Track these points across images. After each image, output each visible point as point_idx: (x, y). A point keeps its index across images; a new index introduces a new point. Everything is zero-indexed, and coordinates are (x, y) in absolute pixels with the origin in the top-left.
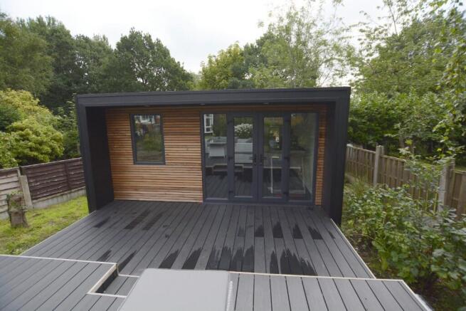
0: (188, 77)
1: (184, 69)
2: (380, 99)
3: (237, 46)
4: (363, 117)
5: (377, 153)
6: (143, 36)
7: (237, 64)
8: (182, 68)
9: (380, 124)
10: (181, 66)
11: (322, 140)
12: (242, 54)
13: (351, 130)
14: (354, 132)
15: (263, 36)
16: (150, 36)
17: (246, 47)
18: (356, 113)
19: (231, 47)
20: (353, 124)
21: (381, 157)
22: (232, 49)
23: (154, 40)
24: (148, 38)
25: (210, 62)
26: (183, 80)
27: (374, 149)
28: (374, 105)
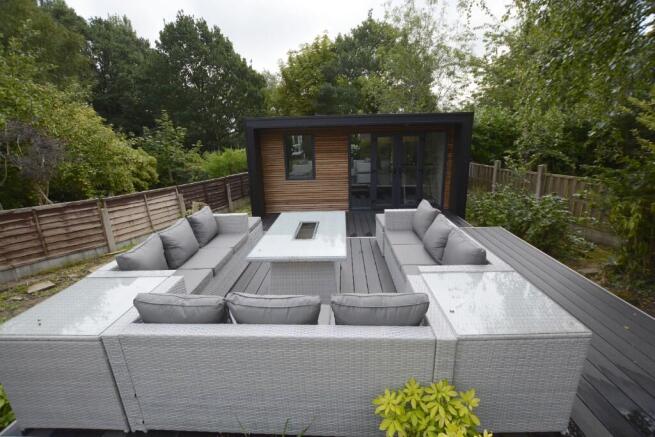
0: (258, 80)
1: (253, 68)
2: (503, 113)
3: (326, 37)
4: (485, 134)
5: (495, 167)
6: (195, 22)
7: (328, 64)
8: (251, 67)
9: (502, 141)
10: (248, 65)
11: (450, 155)
12: (333, 50)
13: (473, 148)
14: (476, 150)
15: (361, 25)
16: (205, 23)
17: (339, 39)
18: (479, 130)
19: (317, 38)
20: (475, 142)
21: (498, 171)
22: (320, 41)
23: (210, 28)
24: (203, 25)
25: (290, 59)
26: (255, 85)
27: (492, 164)
28: (497, 121)
